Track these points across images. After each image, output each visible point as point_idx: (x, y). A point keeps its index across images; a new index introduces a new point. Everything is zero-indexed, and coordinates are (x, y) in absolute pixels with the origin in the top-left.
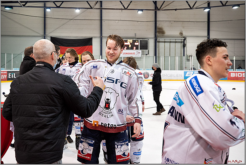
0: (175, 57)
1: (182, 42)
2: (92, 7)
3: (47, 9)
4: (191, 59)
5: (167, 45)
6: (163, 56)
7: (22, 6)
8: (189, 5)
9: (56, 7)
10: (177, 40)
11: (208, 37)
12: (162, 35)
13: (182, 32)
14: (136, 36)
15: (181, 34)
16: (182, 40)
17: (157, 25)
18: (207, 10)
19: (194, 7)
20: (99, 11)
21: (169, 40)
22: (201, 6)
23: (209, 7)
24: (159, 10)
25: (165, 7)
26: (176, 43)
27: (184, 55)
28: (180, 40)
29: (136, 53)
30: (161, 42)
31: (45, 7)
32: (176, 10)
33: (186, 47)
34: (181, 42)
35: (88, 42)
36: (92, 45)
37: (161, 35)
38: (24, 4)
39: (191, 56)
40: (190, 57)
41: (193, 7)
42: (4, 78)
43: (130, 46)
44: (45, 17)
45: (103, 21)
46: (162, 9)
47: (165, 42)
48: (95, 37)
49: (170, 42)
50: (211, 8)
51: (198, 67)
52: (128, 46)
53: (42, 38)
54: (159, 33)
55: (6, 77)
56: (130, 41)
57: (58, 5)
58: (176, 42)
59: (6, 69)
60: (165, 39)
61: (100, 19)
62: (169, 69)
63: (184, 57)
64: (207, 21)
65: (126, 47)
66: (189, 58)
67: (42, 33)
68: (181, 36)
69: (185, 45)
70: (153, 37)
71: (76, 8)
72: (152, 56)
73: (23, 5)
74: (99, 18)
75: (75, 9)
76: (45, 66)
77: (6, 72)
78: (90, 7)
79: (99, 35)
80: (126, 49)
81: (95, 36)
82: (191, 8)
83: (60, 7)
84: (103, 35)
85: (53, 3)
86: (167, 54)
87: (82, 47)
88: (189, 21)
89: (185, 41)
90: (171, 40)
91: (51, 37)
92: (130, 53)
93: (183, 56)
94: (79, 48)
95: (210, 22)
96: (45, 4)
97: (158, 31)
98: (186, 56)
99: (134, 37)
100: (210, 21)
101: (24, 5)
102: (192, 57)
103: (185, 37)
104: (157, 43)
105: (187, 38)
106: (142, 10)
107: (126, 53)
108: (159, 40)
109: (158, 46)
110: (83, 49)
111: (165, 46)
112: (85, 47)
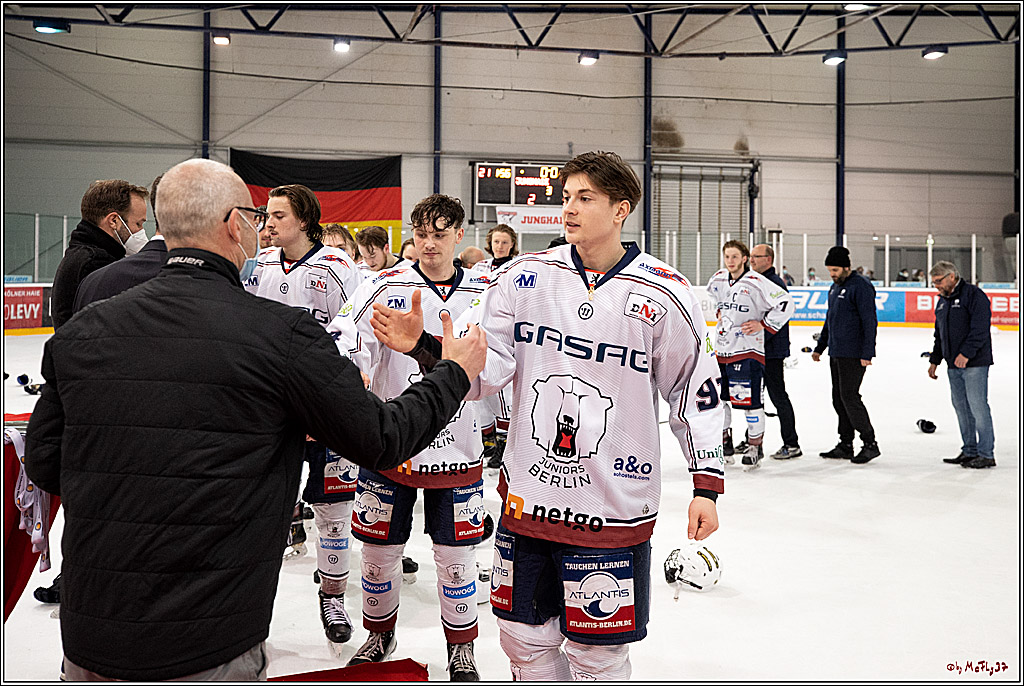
0: (720, 235)
1: (745, 178)
2: (402, 36)
3: (214, 36)
4: (778, 245)
5: (690, 187)
6: (675, 233)
7: (110, 19)
8: (769, 38)
9: (253, 28)
10: (725, 172)
11: (837, 163)
12: (671, 152)
13: (744, 142)
14: (571, 152)
15: (742, 147)
16: (746, 173)
17: (654, 112)
18: (835, 61)
19: (786, 50)
20: (426, 51)
21: (697, 171)
22: (813, 44)
23: (841, 50)
24: (659, 54)
25: (684, 42)
26: (723, 183)
27: (752, 230)
28: (738, 173)
30: (665, 179)
31: (209, 30)
32: (721, 59)
33: (761, 198)
34: (743, 179)
35: (384, 172)
36: (400, 186)
37: (668, 149)
38: (117, 12)
39: (779, 232)
40: (775, 235)
41: (785, 47)
42: (27, 317)
43: (549, 191)
44: (207, 70)
45: (444, 91)
46: (671, 50)
47: (681, 177)
48: (413, 155)
49: (702, 178)
50: (849, 54)
51: (803, 276)
52: (540, 191)
53: (193, 152)
54: (660, 144)
55: (36, 311)
56: (549, 170)
57: (263, 23)
58: (722, 179)
59: (36, 280)
60: (682, 167)
61: (433, 84)
62: (698, 282)
63: (752, 234)
64: (835, 102)
65: (534, 195)
66: (771, 240)
67: (194, 133)
68: (742, 157)
69: (755, 189)
70: (637, 158)
71: (336, 38)
72: (631, 230)
73: (113, 17)
74: (428, 80)
75: (333, 41)
76: (208, 267)
77: (38, 293)
78: (392, 36)
79: (426, 146)
80: (535, 202)
81: (413, 150)
82: (777, 53)
83: (271, 30)
84: (445, 147)
85: (240, 12)
86: (689, 224)
87: (358, 194)
88: (772, 102)
89: (757, 173)
90: (705, 172)
91: (232, 151)
92: (549, 220)
93: (748, 231)
94: (346, 195)
95: (844, 104)
96: (207, 17)
97: (655, 134)
98: (760, 231)
99: (565, 156)
100: (847, 102)
101: (118, 19)
102: (781, 235)
103: (755, 162)
104: (653, 182)
105: (764, 163)
106: (595, 54)
107: (533, 218)
108: (660, 169)
109: (654, 194)
110: (363, 201)
111: (680, 193)
112: (371, 194)
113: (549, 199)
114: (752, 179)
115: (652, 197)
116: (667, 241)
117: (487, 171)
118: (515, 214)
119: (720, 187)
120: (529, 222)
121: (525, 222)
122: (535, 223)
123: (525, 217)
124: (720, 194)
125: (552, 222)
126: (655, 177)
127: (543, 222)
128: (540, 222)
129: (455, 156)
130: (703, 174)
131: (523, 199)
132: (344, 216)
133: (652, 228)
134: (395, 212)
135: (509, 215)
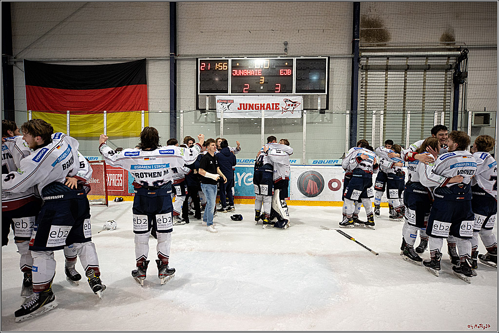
1: (450, 66)
5: (395, 77)
10: (431, 61)
12: (378, 46)
13: (450, 33)
15: (448, 39)
16: (452, 61)
17: (363, 11)
21: (403, 61)
26: (428, 73)
28: (443, 62)
29: (282, 105)
30: (373, 70)
34: (447, 69)
36: (146, 83)
37: (376, 43)
43: (263, 81)
47: (387, 68)
48: (156, 59)
52: (253, 80)
54: (367, 40)
56: (263, 63)
58: (427, 68)
60: (388, 57)
65: (248, 85)
68: (449, 46)
69: (461, 76)
70: (346, 52)
79: (166, 52)
80: (250, 91)
87: (112, 91)
89: (463, 61)
90: (411, 61)
92: (262, 106)
99: (281, 54)
103: (463, 50)
104: (361, 74)
105: (470, 54)
107: (248, 105)
108: (367, 61)
109: (362, 84)
110: (116, 96)
111: (386, 82)
112: (123, 90)
113: (262, 88)
114: (457, 67)
115: (359, 87)
116: (374, 120)
117: (207, 65)
118: (232, 101)
119: (425, 76)
120: (244, 109)
121: (241, 109)
122: (249, 109)
123: (241, 104)
124: (424, 82)
125: (265, 108)
126: (362, 69)
127: (257, 108)
128: (254, 108)
129: (188, 58)
130: (409, 64)
131: (238, 89)
132: (102, 108)
133: (359, 109)
134: (142, 105)
135: (227, 103)
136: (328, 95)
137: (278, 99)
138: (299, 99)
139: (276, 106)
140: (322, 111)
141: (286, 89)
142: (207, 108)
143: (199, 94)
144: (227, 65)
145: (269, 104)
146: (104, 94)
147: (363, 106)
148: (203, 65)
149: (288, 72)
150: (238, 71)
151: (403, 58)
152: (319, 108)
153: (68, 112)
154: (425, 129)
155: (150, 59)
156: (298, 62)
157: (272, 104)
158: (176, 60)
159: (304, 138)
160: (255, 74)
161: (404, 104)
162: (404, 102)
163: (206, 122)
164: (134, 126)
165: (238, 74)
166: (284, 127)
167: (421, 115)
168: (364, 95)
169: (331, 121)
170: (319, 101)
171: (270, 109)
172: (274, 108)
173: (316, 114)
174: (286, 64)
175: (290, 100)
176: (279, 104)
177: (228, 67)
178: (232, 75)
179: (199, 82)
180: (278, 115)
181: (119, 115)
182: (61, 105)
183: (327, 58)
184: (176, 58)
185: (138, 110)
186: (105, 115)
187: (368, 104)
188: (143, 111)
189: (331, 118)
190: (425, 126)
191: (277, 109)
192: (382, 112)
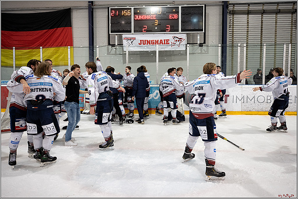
5: (255, 19)
10: (280, 7)
21: (260, 7)
29: (172, 41)
30: (238, 14)
36: (71, 26)
43: (157, 23)
47: (249, 12)
48: (78, 8)
52: (150, 23)
58: (278, 12)
60: (249, 4)
65: (146, 27)
80: (147, 31)
81: (77, 5)
90: (266, 8)
92: (157, 42)
104: (229, 17)
107: (146, 41)
108: (234, 8)
109: (229, 24)
110: (49, 36)
111: (248, 23)
112: (54, 31)
113: (156, 28)
115: (228, 26)
116: (239, 51)
117: (116, 12)
118: (134, 39)
119: (276, 17)
120: (143, 44)
121: (141, 44)
122: (147, 44)
123: (141, 41)
124: (276, 22)
125: (159, 43)
126: (230, 13)
127: (153, 43)
128: (151, 43)
129: (102, 7)
130: (264, 9)
131: (139, 29)
132: (39, 45)
133: (228, 43)
134: (68, 42)
135: (131, 40)
136: (205, 33)
137: (169, 36)
138: (184, 36)
139: (167, 42)
140: (201, 45)
141: (174, 29)
142: (116, 44)
143: (110, 33)
144: (131, 12)
145: (162, 40)
146: (40, 34)
147: (231, 41)
148: (113, 12)
149: (175, 16)
150: (139, 16)
151: (260, 5)
152: (199, 42)
153: (14, 48)
154: (277, 57)
155: (74, 8)
156: (182, 8)
157: (164, 40)
158: (93, 9)
159: (188, 65)
160: (151, 18)
161: (261, 39)
162: (261, 37)
163: (116, 54)
164: (63, 57)
165: (139, 18)
166: (173, 57)
167: (274, 46)
168: (231, 33)
169: (207, 52)
170: (198, 37)
171: (162, 44)
172: (166, 43)
173: (197, 47)
174: (174, 10)
175: (177, 37)
176: (169, 40)
177: (131, 13)
178: (134, 19)
179: (110, 25)
180: (168, 48)
181: (52, 50)
182: (9, 43)
183: (204, 6)
184: (93, 7)
185: (65, 46)
186: (41, 50)
187: (234, 39)
188: (69, 47)
189: (208, 49)
190: (277, 55)
191: (168, 44)
192: (245, 45)
